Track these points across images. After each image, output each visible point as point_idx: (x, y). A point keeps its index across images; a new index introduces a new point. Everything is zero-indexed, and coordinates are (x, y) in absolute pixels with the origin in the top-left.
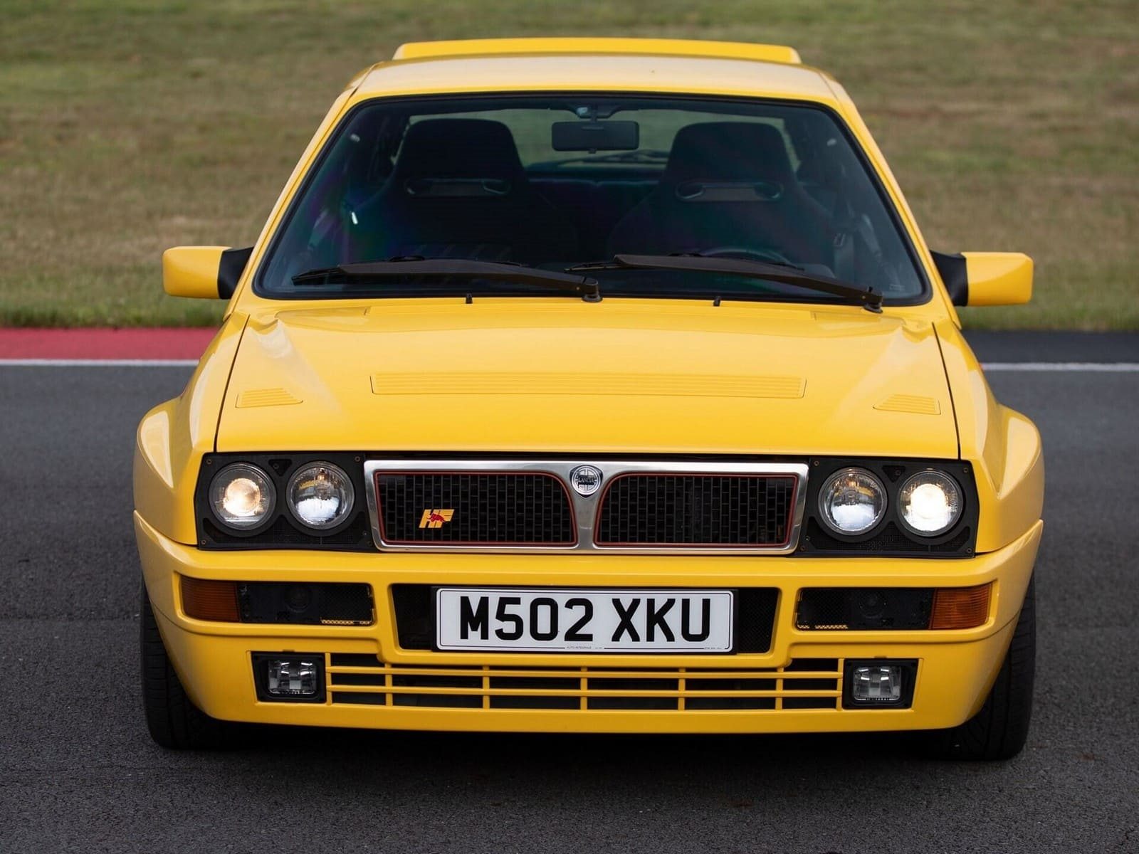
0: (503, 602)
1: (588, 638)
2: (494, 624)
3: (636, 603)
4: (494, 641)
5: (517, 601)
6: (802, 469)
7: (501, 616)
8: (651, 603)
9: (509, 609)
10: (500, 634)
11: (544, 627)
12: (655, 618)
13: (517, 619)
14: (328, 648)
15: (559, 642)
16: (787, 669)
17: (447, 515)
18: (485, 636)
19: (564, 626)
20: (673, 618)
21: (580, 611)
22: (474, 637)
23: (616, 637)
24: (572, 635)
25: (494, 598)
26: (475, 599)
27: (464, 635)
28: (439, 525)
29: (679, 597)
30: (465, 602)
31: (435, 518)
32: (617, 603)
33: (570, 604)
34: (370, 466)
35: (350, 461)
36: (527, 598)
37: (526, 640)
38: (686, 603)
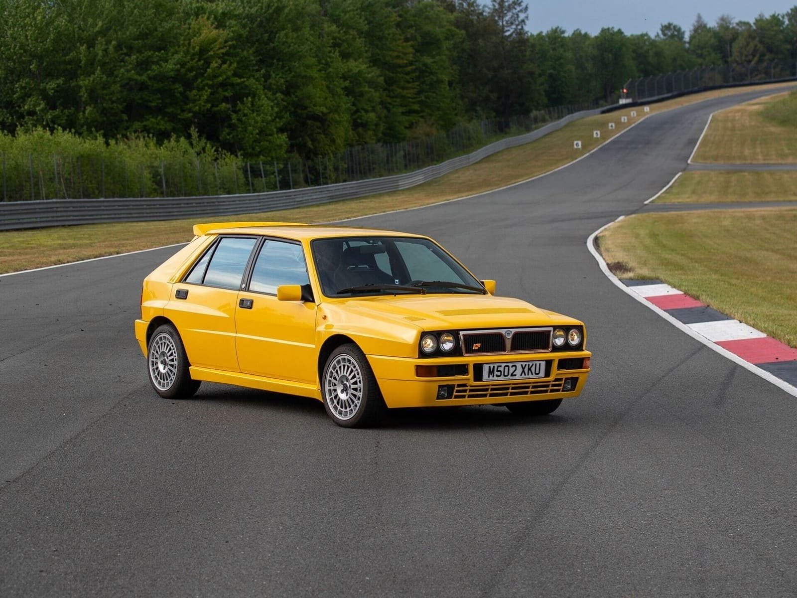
0: (498, 367)
1: (515, 375)
2: (496, 373)
3: (526, 365)
4: (495, 378)
5: (501, 366)
6: (551, 329)
7: (497, 371)
8: (529, 365)
9: (499, 369)
10: (497, 376)
11: (506, 374)
12: (529, 369)
13: (500, 371)
14: (456, 383)
15: (509, 377)
16: (553, 381)
17: (479, 345)
18: (493, 376)
19: (511, 372)
20: (533, 369)
21: (514, 368)
22: (491, 376)
23: (521, 375)
24: (512, 375)
25: (496, 366)
26: (492, 366)
27: (489, 377)
28: (477, 348)
29: (534, 363)
30: (490, 367)
31: (477, 346)
32: (522, 365)
33: (512, 367)
34: (461, 333)
35: (454, 333)
36: (503, 365)
37: (502, 377)
38: (536, 364)
